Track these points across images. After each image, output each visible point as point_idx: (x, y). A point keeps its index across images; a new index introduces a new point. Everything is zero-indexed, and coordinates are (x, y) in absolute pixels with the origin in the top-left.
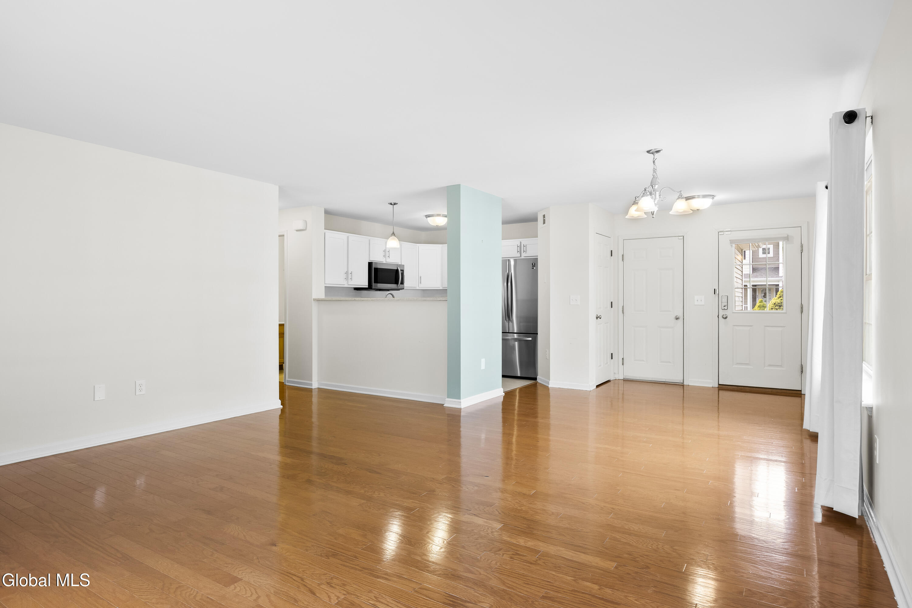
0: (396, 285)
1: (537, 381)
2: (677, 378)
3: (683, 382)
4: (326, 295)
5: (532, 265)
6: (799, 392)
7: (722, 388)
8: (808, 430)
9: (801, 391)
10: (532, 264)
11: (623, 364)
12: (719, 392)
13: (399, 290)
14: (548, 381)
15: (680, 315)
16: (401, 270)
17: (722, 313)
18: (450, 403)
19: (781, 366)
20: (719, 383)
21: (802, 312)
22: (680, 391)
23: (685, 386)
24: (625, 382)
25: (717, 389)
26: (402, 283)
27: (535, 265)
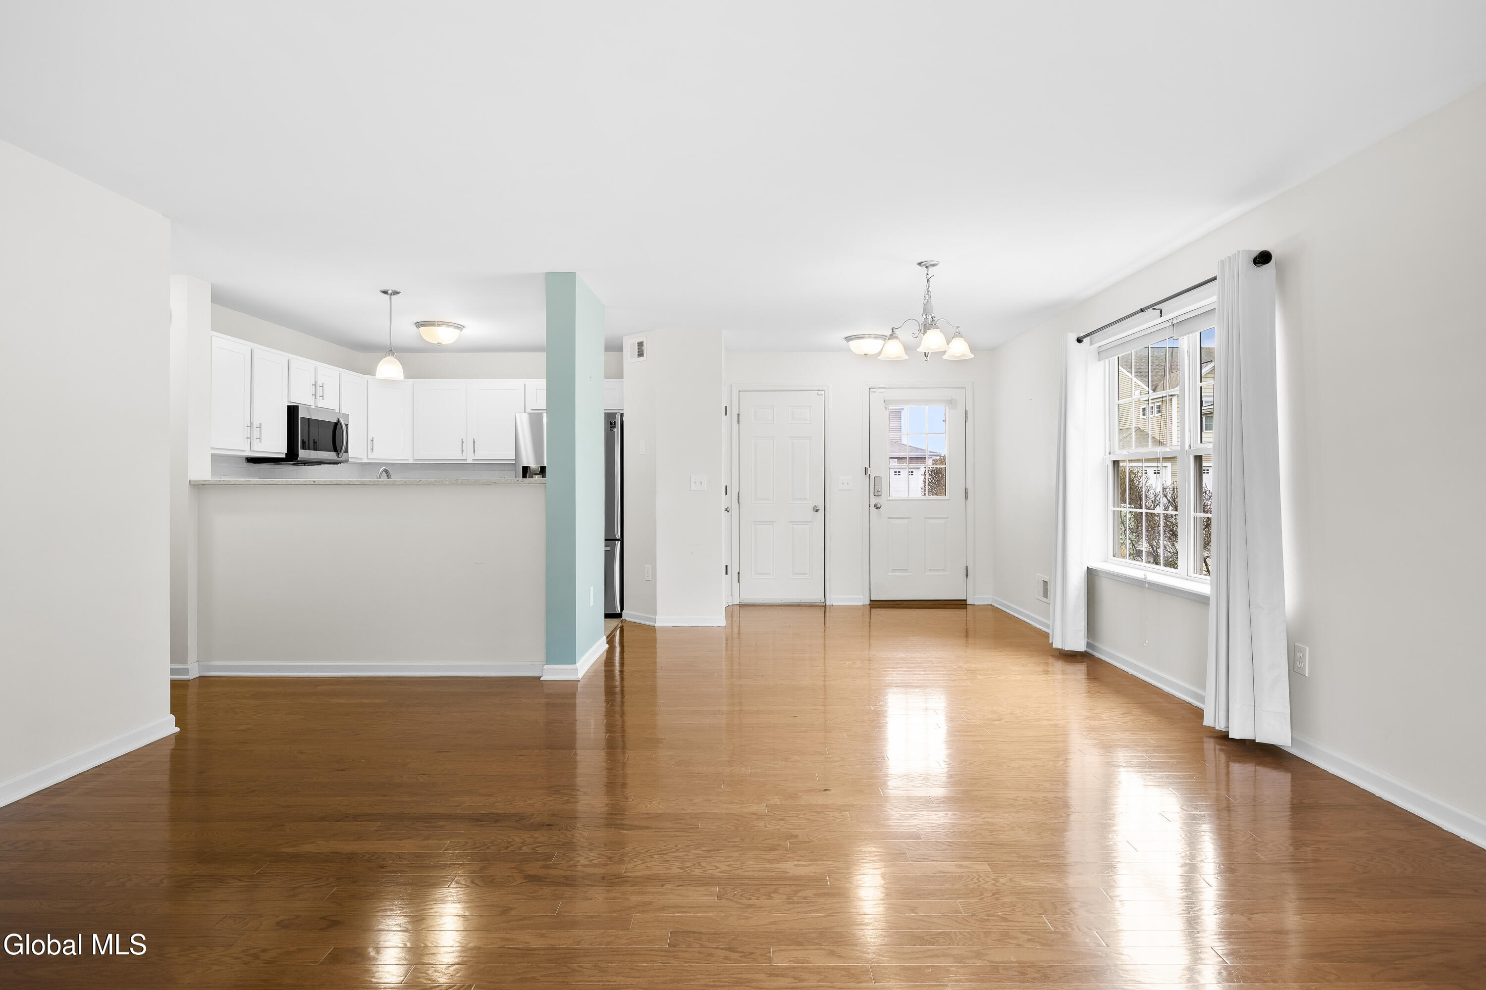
0: (334, 453)
1: (623, 618)
2: (816, 596)
3: (825, 601)
4: (213, 473)
5: (611, 424)
6: (963, 603)
7: (875, 604)
8: (1060, 649)
9: (966, 600)
10: (611, 422)
11: (739, 581)
12: (870, 611)
13: (337, 464)
14: (654, 617)
15: (820, 506)
16: (345, 424)
17: (874, 501)
18: (553, 673)
19: (943, 570)
20: (871, 599)
21: (966, 498)
22: (820, 613)
23: (827, 607)
24: (741, 608)
25: (869, 607)
26: (347, 451)
27: (615, 424)
